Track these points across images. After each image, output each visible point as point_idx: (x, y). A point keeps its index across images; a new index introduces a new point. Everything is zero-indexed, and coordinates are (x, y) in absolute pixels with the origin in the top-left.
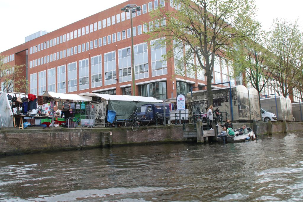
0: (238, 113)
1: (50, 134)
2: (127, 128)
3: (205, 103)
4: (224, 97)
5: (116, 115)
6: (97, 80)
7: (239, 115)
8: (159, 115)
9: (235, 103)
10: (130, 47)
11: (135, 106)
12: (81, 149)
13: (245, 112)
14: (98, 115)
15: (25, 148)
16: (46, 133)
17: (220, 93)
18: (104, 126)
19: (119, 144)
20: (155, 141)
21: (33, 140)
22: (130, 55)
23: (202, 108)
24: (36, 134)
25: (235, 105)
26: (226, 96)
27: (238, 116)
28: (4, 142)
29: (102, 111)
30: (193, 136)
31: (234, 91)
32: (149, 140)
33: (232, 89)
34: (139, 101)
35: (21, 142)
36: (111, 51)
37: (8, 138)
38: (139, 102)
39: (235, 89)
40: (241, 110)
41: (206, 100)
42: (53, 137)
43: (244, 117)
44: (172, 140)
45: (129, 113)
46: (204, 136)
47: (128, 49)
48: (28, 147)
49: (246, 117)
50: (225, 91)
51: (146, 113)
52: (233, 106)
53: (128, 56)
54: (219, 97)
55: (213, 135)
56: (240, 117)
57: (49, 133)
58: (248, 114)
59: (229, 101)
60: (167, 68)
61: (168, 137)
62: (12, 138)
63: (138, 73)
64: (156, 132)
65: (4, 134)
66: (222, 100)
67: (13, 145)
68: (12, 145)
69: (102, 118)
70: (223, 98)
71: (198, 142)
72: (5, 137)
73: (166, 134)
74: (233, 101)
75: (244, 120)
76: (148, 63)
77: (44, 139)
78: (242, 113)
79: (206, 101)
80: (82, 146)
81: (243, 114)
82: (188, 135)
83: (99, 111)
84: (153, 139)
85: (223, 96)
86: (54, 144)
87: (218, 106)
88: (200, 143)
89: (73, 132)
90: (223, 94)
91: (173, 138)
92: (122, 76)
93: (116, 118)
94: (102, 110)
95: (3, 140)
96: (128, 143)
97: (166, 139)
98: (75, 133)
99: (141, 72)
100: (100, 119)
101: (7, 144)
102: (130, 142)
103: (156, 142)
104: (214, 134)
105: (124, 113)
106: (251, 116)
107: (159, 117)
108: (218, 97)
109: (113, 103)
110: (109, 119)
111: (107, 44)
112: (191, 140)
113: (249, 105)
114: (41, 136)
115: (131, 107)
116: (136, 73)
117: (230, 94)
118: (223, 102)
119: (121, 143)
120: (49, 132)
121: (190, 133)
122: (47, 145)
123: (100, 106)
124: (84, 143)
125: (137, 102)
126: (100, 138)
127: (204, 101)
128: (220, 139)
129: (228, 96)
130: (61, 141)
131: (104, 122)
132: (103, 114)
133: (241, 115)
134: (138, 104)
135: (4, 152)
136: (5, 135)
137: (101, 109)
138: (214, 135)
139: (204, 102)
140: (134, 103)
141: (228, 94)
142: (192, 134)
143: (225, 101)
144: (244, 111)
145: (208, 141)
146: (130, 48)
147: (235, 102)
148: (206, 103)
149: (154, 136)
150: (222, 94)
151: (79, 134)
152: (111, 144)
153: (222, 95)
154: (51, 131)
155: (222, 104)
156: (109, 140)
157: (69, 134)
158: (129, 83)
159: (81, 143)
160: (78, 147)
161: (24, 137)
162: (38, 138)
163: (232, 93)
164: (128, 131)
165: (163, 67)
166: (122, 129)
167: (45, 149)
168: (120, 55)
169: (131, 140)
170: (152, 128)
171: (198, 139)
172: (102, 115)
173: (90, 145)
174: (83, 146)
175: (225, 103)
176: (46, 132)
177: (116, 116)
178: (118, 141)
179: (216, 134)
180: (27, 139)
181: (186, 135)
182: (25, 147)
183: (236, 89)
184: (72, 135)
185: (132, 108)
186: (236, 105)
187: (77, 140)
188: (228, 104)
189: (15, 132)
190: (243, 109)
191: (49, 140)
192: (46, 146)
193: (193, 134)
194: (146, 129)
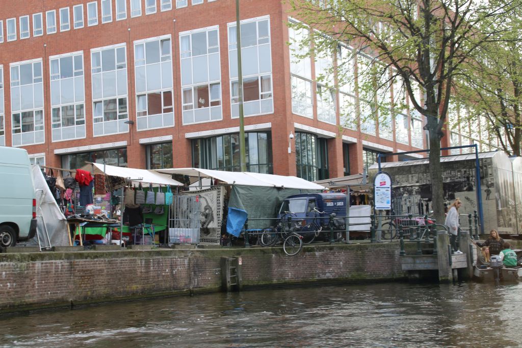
0: (495, 218)
1: (141, 262)
2: (272, 249)
3: (414, 193)
4: (463, 180)
5: (247, 220)
6: (69, 121)
7: (498, 220)
8: (336, 220)
9: (488, 195)
10: (169, 36)
11: (277, 199)
12: (191, 294)
13: (508, 214)
14: (203, 219)
15: (102, 293)
16: (134, 258)
17: (453, 169)
18: (219, 244)
19: (255, 284)
20: (330, 279)
21: (115, 273)
22: (169, 57)
23: (408, 203)
24: (119, 260)
25: (488, 198)
26: (468, 178)
27: (497, 225)
28: (71, 279)
29: (213, 209)
30: (426, 266)
31: (486, 166)
32: (319, 276)
33: (480, 162)
34: (285, 186)
35: (96, 279)
36: (113, 43)
37: (75, 270)
38: (286, 188)
39: (489, 161)
40: (501, 210)
41: (418, 184)
42: (145, 267)
43: (506, 227)
44: (367, 276)
45: (265, 215)
46: (453, 267)
47: (162, 41)
48: (106, 291)
49: (510, 225)
50: (464, 164)
51: (307, 216)
52: (484, 201)
53: (163, 59)
54: (449, 179)
55: (464, 265)
56: (499, 226)
57: (139, 258)
58: (514, 221)
59: (474, 188)
60: (272, 98)
61: (358, 270)
62: (82, 271)
63: (191, 107)
64: (332, 257)
65: (69, 261)
66: (457, 187)
67: (84, 285)
68: (82, 285)
69: (214, 225)
70: (460, 183)
71: (440, 279)
72: (72, 268)
73: (353, 262)
74: (484, 188)
75: (507, 232)
76: (219, 81)
77: (130, 272)
78: (503, 216)
79: (417, 188)
80: (191, 287)
81: (504, 221)
82: (412, 265)
83: (206, 209)
84: (328, 275)
85: (460, 178)
86: (148, 283)
87: (448, 199)
88: (446, 282)
89: (177, 257)
90: (460, 171)
91: (367, 272)
92: (145, 113)
93: (246, 226)
94: (214, 207)
95: (67, 274)
96: (275, 281)
97: (355, 274)
98: (180, 258)
99: (200, 106)
100: (207, 228)
101: (75, 282)
102: (278, 280)
103: (334, 280)
104: (466, 263)
105: (259, 214)
106: (518, 223)
107: (337, 224)
108: (447, 178)
109: (241, 191)
110: (232, 227)
111: (100, 21)
112: (417, 276)
113: (515, 200)
114: (126, 265)
115: (270, 201)
116: (186, 108)
117: (477, 171)
118: (460, 190)
119: (259, 284)
120: (139, 256)
121: (418, 261)
122: (136, 286)
123: (207, 198)
124: (195, 282)
125: (279, 189)
126: (221, 270)
127: (411, 186)
128: (486, 273)
129: (472, 177)
130: (158, 275)
131: (217, 235)
132: (215, 217)
133: (502, 221)
134: (281, 193)
135: (71, 300)
136: (71, 262)
137: (210, 204)
138: (466, 266)
139: (412, 190)
140: (275, 191)
141: (473, 172)
142: (422, 261)
143: (465, 189)
144: (505, 213)
145: (457, 277)
146: (169, 39)
147: (488, 192)
148: (416, 192)
149: (328, 266)
150: (458, 172)
151: (186, 262)
152: (241, 285)
153: (458, 176)
154: (141, 254)
155: (457, 194)
156: (237, 277)
157: (171, 261)
158: (165, 131)
159: (190, 282)
160: (185, 290)
161: (100, 266)
162: (121, 271)
163: (481, 170)
164: (274, 255)
165: (263, 93)
166: (261, 251)
167: (134, 294)
168: (139, 57)
169: (281, 275)
170: (324, 248)
171: (441, 274)
172: (212, 219)
173: (205, 286)
174: (193, 288)
175: (466, 192)
176: (133, 256)
177: (246, 222)
178: (253, 277)
179: (470, 264)
180: (105, 271)
181: (409, 265)
182: (102, 290)
183: (491, 162)
184: (176, 263)
185: (271, 203)
186: (490, 198)
187: (184, 275)
188: (473, 195)
189: (86, 255)
190: (504, 207)
191: (139, 274)
192: (135, 288)
193: (426, 262)
194: (312, 250)
